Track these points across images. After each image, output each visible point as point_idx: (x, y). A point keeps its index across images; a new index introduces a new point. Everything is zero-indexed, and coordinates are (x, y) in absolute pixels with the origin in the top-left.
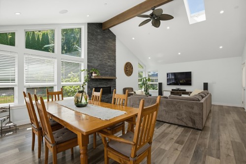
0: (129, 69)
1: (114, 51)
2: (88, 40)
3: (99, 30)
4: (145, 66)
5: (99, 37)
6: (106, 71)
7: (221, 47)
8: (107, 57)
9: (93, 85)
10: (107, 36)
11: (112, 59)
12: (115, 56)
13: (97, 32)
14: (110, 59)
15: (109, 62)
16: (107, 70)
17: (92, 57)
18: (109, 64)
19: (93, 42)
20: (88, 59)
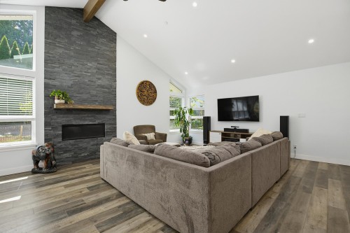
0: (147, 93)
1: (113, 60)
2: (45, 38)
3: (74, 22)
4: (185, 89)
5: (75, 33)
6: (93, 96)
7: (311, 41)
8: (95, 71)
9: (59, 120)
10: (95, 33)
11: (108, 74)
12: (115, 70)
13: (70, 24)
14: (103, 74)
15: (99, 79)
16: (94, 92)
17: (56, 69)
18: (99, 82)
19: (59, 43)
20: (46, 72)
